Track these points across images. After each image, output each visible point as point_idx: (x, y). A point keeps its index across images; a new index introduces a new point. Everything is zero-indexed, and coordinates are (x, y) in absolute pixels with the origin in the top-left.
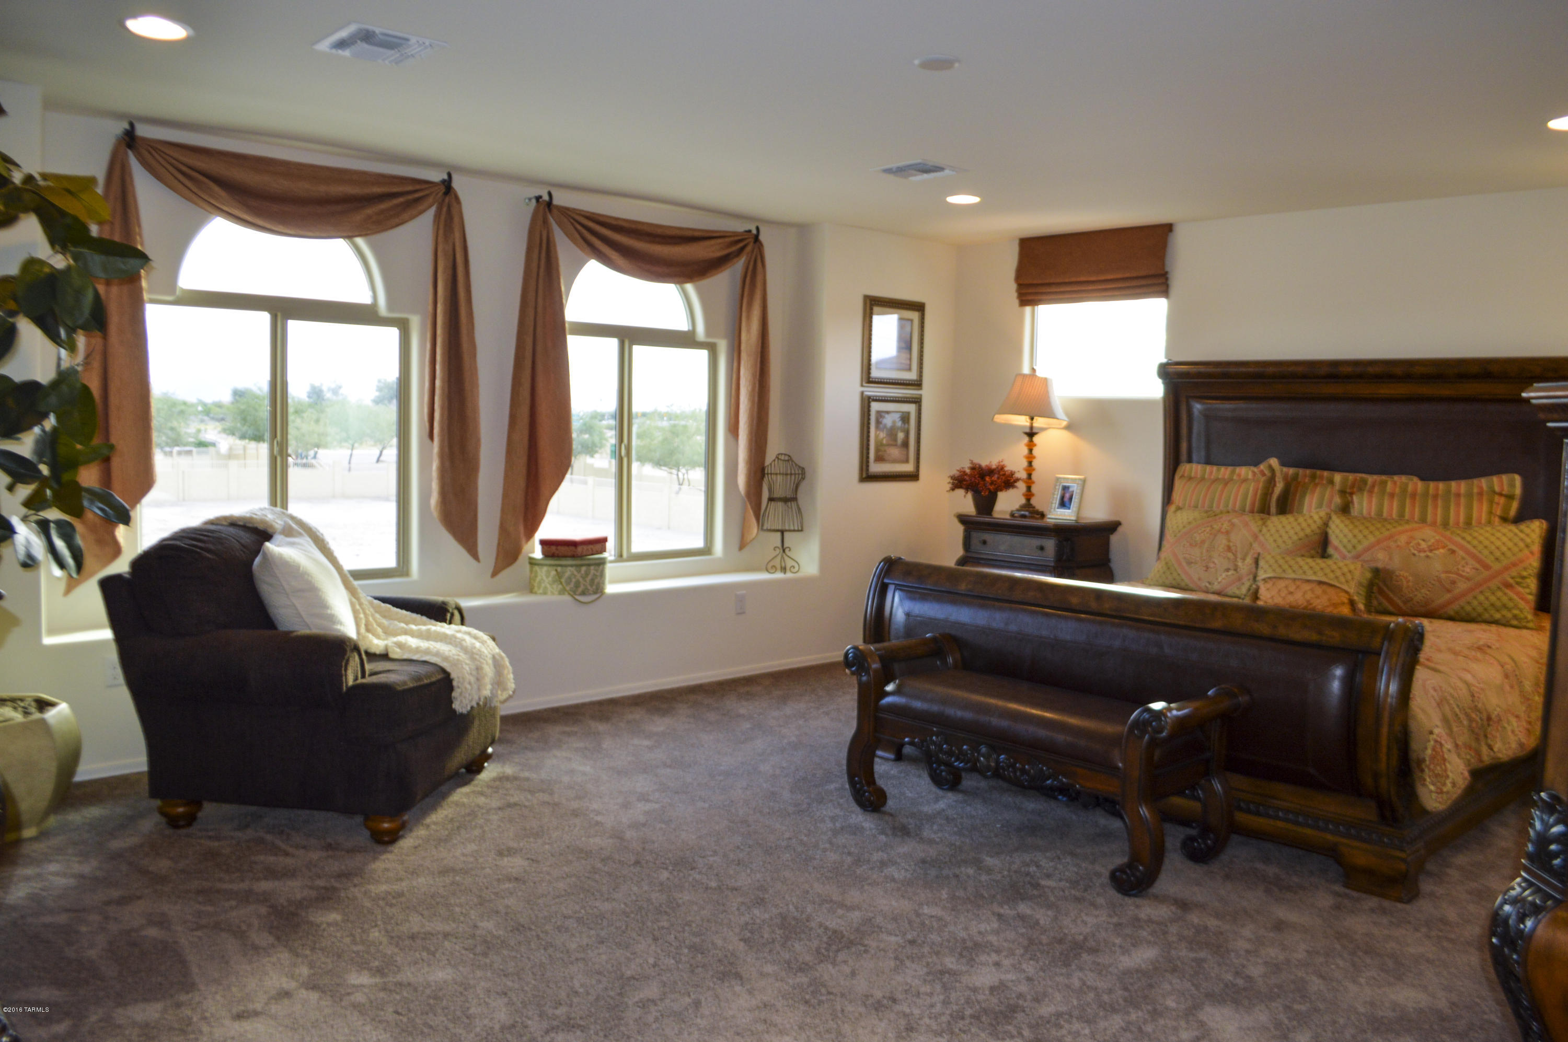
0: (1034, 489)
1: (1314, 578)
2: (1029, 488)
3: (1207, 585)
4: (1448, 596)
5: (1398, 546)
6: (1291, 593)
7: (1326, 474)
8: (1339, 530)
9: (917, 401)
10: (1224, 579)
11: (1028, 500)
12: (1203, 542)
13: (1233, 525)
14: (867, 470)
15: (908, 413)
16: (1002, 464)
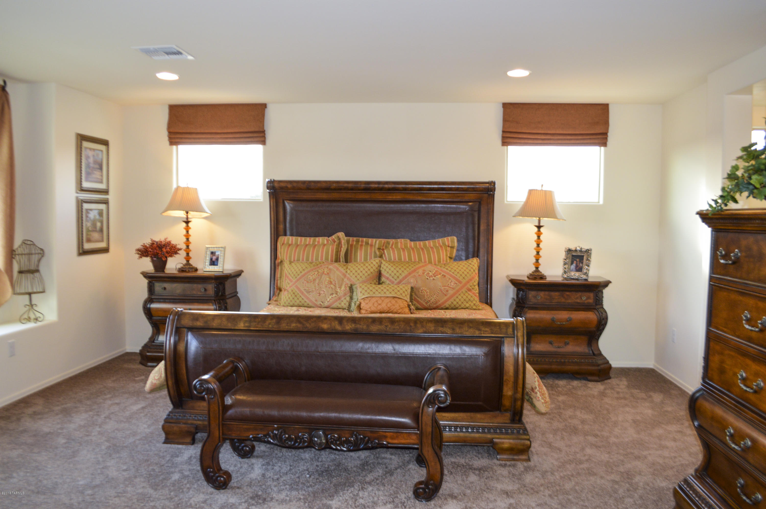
0: (191, 254)
1: (391, 295)
2: (188, 254)
3: (321, 303)
4: (446, 298)
5: (419, 275)
6: (380, 304)
7: (365, 239)
8: (387, 269)
9: (106, 202)
10: (331, 299)
11: (188, 261)
12: (314, 280)
13: (330, 269)
14: (83, 248)
15: (102, 210)
16: (168, 240)
